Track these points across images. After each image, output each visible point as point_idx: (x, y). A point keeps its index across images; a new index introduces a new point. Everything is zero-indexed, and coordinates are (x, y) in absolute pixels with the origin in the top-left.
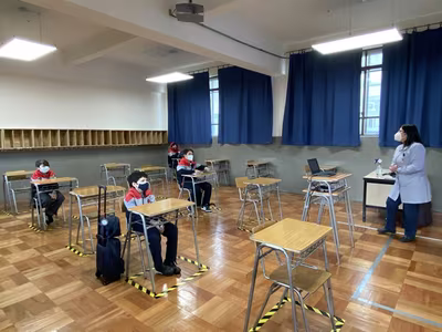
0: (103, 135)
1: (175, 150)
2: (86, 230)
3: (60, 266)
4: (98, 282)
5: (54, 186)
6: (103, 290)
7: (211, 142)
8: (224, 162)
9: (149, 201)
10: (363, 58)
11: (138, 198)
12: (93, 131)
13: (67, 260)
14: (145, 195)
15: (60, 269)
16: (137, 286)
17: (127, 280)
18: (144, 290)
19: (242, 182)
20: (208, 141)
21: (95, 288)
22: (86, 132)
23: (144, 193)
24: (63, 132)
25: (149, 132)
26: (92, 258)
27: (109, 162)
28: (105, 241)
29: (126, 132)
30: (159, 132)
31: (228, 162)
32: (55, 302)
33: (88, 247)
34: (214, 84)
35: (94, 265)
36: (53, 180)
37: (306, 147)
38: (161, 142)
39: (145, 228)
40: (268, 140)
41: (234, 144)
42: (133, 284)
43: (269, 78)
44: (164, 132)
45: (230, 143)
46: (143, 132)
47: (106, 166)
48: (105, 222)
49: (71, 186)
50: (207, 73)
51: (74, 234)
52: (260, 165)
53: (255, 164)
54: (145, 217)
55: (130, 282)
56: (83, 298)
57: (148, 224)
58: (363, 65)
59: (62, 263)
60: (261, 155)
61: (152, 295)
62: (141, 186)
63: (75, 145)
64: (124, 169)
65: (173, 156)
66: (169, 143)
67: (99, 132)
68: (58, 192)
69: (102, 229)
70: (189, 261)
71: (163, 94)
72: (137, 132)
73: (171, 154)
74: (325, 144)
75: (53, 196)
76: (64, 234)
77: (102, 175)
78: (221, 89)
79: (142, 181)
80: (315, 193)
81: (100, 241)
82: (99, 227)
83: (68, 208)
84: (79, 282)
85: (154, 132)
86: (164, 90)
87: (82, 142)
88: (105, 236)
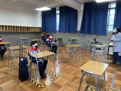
0: (20, 28)
1: (44, 34)
2: (15, 61)
3: (5, 74)
4: (19, 81)
5: (3, 45)
6: (21, 84)
7: (56, 32)
8: (60, 38)
9: (38, 52)
10: (109, 5)
11: (34, 50)
12: (16, 27)
13: (8, 72)
14: (36, 50)
15: (5, 75)
16: (34, 82)
17: (30, 80)
18: (37, 84)
19: (69, 45)
20: (55, 31)
21: (18, 83)
22: (14, 27)
23: (36, 49)
24: (6, 26)
25: (35, 28)
26: (17, 71)
27: (22, 37)
28: (22, 66)
29: (28, 27)
30: (39, 28)
31: (62, 38)
32: (3, 89)
33: (16, 67)
34: (58, 12)
35: (18, 74)
36: (2, 43)
37: (88, 34)
38: (39, 31)
39: (37, 62)
40: (75, 32)
41: (64, 33)
42: (32, 82)
43: (77, 10)
44: (40, 28)
45: (63, 32)
46: (33, 27)
47: (21, 38)
48: (22, 60)
49: (9, 45)
50: (55, 8)
51: (10, 62)
52: (72, 40)
53: (71, 39)
54: (37, 58)
55: (31, 81)
56: (14, 87)
57: (38, 60)
58: (109, 7)
59: (6, 73)
60: (73, 37)
61: (40, 86)
62: (35, 46)
63: (10, 31)
64: (27, 40)
65: (43, 36)
66: (42, 31)
67: (19, 27)
68: (4, 47)
69: (21, 62)
70: (52, 73)
71: (40, 15)
72: (32, 27)
73: (43, 35)
74: (94, 34)
75: (3, 48)
76: (7, 62)
77: (20, 42)
78: (60, 14)
79: (36, 44)
80: (96, 50)
81: (20, 66)
82: (20, 61)
83: (8, 53)
84: (13, 81)
85: (37, 28)
86: (40, 14)
87: (13, 30)
88: (22, 65)
